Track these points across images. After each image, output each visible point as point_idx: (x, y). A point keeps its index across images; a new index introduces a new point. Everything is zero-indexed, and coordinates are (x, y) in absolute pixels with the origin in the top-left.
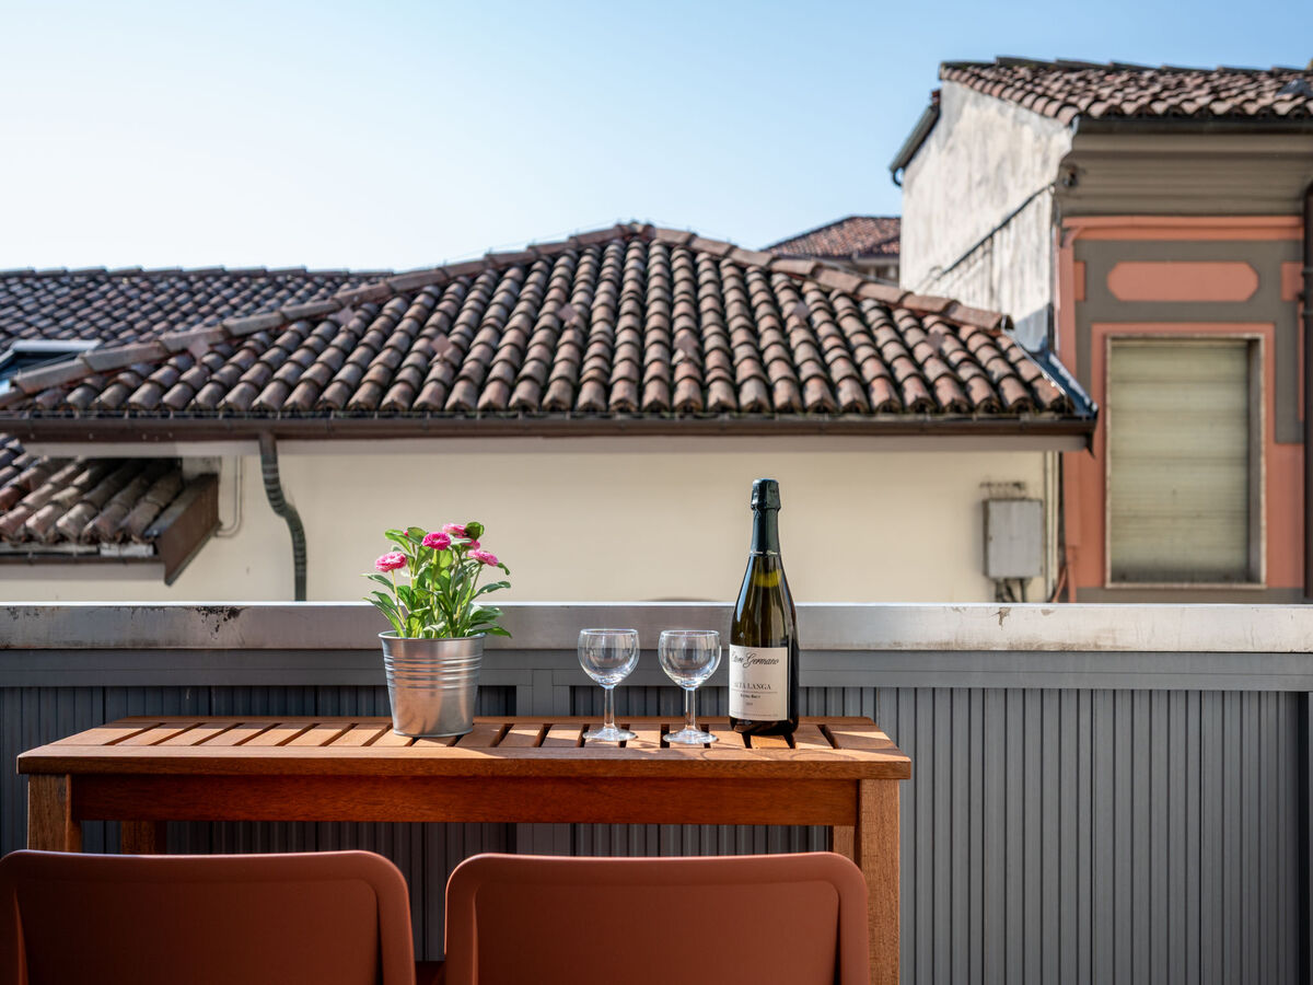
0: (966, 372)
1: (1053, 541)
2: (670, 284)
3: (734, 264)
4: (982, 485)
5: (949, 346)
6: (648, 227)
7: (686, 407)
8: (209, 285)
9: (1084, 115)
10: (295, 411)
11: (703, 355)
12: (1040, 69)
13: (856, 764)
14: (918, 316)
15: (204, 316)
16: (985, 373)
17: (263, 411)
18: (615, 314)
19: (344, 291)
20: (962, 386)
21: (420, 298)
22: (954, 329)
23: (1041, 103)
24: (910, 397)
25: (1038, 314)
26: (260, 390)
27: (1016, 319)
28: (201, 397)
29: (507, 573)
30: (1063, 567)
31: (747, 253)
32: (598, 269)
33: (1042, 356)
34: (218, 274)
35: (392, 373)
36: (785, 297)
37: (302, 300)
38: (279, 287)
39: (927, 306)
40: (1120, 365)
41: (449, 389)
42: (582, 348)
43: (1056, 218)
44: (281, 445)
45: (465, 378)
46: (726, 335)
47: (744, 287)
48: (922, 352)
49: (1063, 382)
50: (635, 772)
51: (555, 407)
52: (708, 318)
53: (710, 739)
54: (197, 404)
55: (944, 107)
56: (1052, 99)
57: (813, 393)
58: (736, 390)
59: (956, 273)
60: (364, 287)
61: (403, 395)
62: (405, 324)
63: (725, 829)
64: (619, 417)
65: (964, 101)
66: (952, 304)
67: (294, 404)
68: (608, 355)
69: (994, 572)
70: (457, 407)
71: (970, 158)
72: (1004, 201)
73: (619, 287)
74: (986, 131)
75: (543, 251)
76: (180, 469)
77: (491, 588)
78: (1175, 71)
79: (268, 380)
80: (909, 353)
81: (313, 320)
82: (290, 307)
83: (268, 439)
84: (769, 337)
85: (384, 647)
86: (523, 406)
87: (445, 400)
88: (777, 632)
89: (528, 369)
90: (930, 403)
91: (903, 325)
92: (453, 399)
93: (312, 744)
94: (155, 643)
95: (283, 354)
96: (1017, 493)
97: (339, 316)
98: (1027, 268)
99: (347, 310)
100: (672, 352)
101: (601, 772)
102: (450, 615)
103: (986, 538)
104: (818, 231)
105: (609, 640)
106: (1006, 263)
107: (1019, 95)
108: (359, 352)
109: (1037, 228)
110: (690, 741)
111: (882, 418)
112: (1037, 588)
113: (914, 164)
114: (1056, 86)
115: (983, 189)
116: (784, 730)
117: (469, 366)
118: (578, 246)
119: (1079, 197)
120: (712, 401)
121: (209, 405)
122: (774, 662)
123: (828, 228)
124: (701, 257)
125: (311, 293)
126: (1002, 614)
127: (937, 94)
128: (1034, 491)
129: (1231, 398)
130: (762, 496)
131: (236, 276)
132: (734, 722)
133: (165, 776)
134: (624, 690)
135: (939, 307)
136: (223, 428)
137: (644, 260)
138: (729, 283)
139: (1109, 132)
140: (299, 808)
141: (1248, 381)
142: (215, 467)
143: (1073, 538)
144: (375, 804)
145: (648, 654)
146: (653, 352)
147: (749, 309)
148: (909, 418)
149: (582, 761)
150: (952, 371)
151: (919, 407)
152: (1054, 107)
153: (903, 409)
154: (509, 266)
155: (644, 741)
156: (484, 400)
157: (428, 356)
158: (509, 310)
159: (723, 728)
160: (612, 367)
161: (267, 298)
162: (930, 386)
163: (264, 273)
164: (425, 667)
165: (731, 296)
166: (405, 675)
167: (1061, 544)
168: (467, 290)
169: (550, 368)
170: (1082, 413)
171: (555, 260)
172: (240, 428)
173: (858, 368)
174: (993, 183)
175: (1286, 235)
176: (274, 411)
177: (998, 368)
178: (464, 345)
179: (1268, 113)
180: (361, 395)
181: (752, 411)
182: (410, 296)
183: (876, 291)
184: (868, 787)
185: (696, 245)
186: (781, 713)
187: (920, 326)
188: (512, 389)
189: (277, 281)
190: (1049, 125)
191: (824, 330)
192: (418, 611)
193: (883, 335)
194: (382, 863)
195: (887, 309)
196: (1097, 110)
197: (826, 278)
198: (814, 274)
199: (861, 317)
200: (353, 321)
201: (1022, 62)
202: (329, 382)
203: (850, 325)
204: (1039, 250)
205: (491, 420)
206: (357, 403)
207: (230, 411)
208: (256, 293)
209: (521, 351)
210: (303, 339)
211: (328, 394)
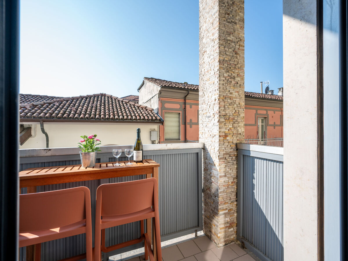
0: (148, 115)
1: (158, 136)
2: (109, 102)
3: (118, 100)
4: (150, 129)
5: (146, 112)
6: (105, 94)
7: (112, 119)
8: (28, 97)
9: (162, 85)
10: (47, 117)
11: (114, 112)
12: (156, 80)
13: (153, 165)
14: (142, 108)
15: (27, 102)
16: (151, 116)
17: (41, 117)
18: (101, 106)
19: (55, 100)
20: (148, 117)
21: (69, 101)
22: (147, 110)
23: (157, 84)
24: (142, 118)
25: (157, 109)
26: (40, 114)
27: (154, 109)
28: (28, 115)
29: (101, 142)
30: (159, 139)
31: (119, 98)
32: (98, 99)
33: (157, 114)
34: (30, 95)
35: (65, 113)
36: (125, 105)
37: (47, 100)
38: (42, 98)
39: (143, 107)
40: (166, 115)
41: (75, 115)
42: (96, 110)
43: (159, 97)
44: (44, 123)
45: (77, 113)
46: (117, 109)
47: (119, 103)
48: (143, 113)
49: (160, 117)
50: (123, 169)
51: (92, 118)
52: (114, 107)
53: (132, 164)
54: (27, 116)
55: (145, 83)
56: (158, 83)
57: (129, 117)
58: (119, 117)
59: (146, 103)
60: (58, 99)
61: (67, 116)
62: (66, 105)
63: (134, 176)
64: (102, 120)
65: (147, 82)
66: (146, 107)
67: (47, 116)
68: (100, 111)
69: (152, 140)
70: (76, 118)
71: (148, 89)
72: (152, 95)
73: (101, 102)
74: (150, 86)
75: (89, 96)
76: (23, 126)
77: (98, 144)
78: (171, 82)
79: (42, 112)
80: (141, 113)
81: (50, 104)
82: (45, 101)
83: (42, 122)
84: (123, 110)
85: (80, 154)
86: (87, 118)
87: (74, 117)
88: (141, 149)
89: (88, 113)
90: (144, 119)
91: (140, 109)
92: (75, 117)
93: (68, 170)
94: (34, 156)
95: (44, 109)
96: (154, 130)
97: (55, 103)
98: (155, 103)
99: (56, 102)
100: (110, 111)
101: (118, 170)
102: (92, 149)
103: (151, 136)
104: (127, 97)
105: (117, 151)
106: (153, 102)
107: (154, 82)
108: (58, 109)
109: (156, 98)
110: (129, 164)
111: (138, 121)
112: (157, 142)
113: (140, 89)
114: (158, 82)
115: (150, 93)
116: (141, 162)
117: (78, 112)
118: (95, 96)
119: (161, 95)
120: (116, 118)
121: (30, 116)
122: (140, 153)
123: (128, 96)
124: (113, 99)
125: (48, 100)
126: (166, 145)
127: (144, 81)
128: (156, 130)
129: (177, 119)
130: (138, 131)
131: (34, 96)
132: (134, 161)
133: (40, 178)
134: (119, 158)
135: (145, 107)
136: (33, 120)
137: (105, 98)
138: (117, 102)
139: (165, 88)
140: (67, 181)
141: (179, 117)
142: (31, 126)
143: (161, 136)
144: (81, 178)
145: (123, 153)
146: (107, 111)
147: (120, 106)
148: (142, 121)
149: (115, 169)
150: (147, 115)
151: (143, 119)
152: (158, 84)
153: (141, 120)
154: (84, 98)
155: (122, 165)
156: (81, 117)
157: (71, 110)
158: (84, 104)
159: (133, 162)
160: (101, 113)
161: (40, 100)
162: (144, 117)
163: (39, 96)
164: (88, 157)
165: (117, 104)
166: (84, 158)
167: (159, 136)
168: (77, 101)
169: (91, 113)
170: (162, 121)
171: (91, 98)
172: (36, 120)
173: (135, 114)
174: (151, 93)
175: (183, 101)
176: (43, 117)
177: (152, 115)
178: (77, 109)
179: (181, 88)
180: (59, 115)
181: (121, 119)
182: (67, 101)
183: (136, 105)
184: (154, 168)
185: (112, 97)
186: (141, 160)
187: (142, 109)
188: (85, 115)
189: (42, 97)
190: (158, 86)
191: (130, 109)
192: (87, 148)
193: (138, 110)
194: (85, 188)
195: (138, 107)
196: (163, 85)
197: (130, 103)
198: (129, 102)
199: (135, 108)
200: (57, 104)
201: (154, 79)
202: (53, 113)
203: (134, 109)
204: (157, 101)
205: (82, 120)
206: (59, 116)
207: (34, 117)
208: (38, 99)
209: (86, 110)
210: (48, 106)
211: (53, 115)
